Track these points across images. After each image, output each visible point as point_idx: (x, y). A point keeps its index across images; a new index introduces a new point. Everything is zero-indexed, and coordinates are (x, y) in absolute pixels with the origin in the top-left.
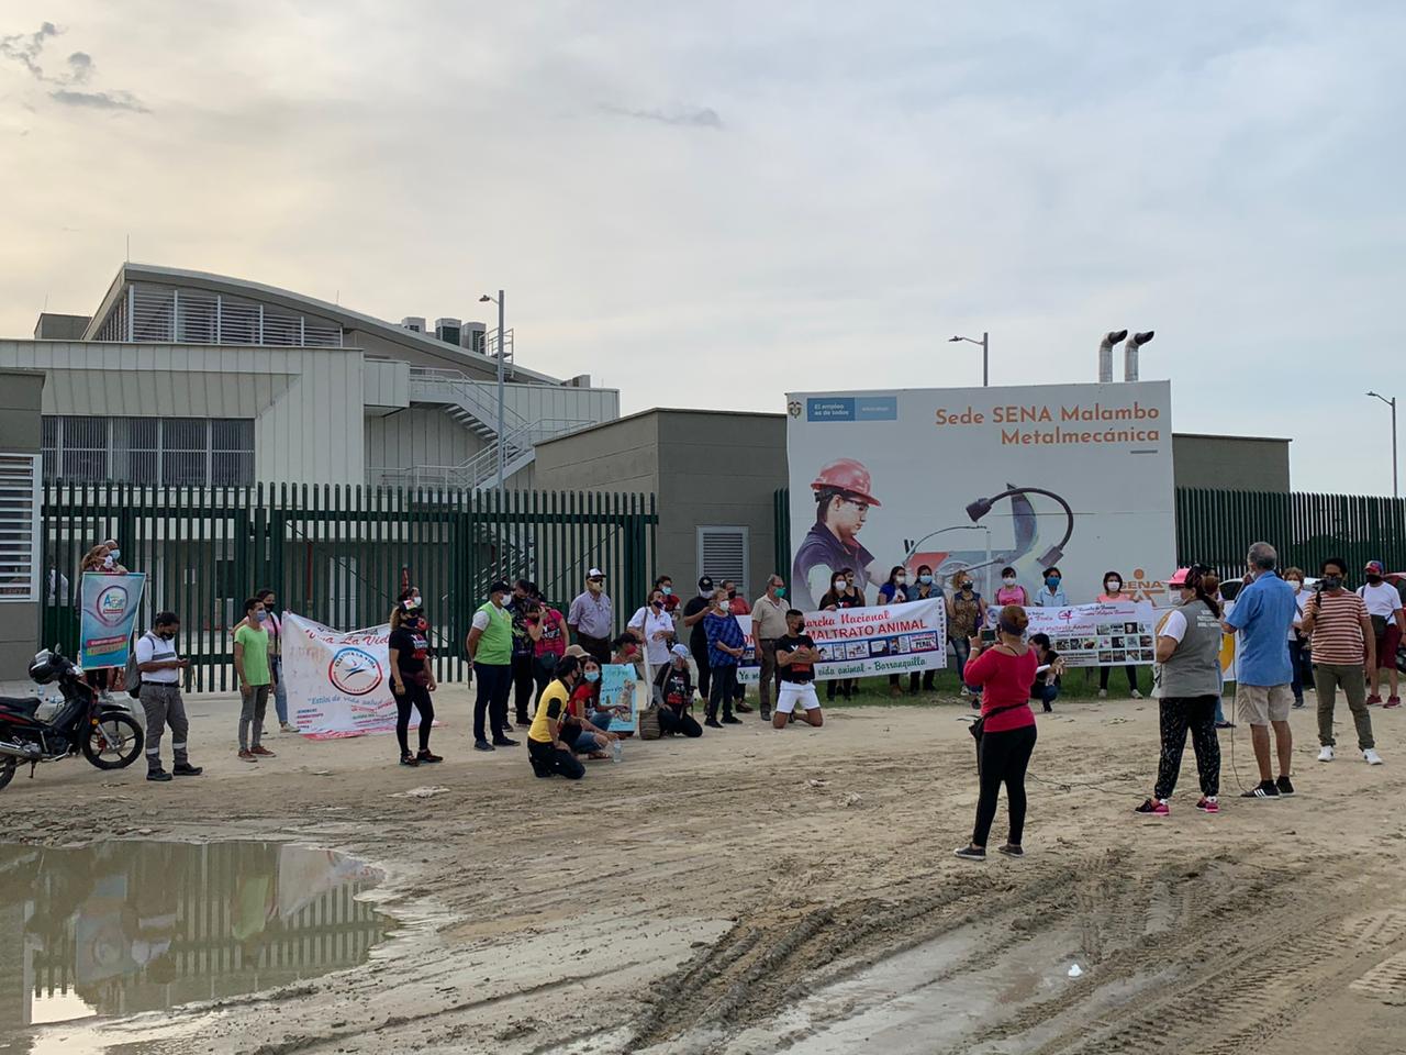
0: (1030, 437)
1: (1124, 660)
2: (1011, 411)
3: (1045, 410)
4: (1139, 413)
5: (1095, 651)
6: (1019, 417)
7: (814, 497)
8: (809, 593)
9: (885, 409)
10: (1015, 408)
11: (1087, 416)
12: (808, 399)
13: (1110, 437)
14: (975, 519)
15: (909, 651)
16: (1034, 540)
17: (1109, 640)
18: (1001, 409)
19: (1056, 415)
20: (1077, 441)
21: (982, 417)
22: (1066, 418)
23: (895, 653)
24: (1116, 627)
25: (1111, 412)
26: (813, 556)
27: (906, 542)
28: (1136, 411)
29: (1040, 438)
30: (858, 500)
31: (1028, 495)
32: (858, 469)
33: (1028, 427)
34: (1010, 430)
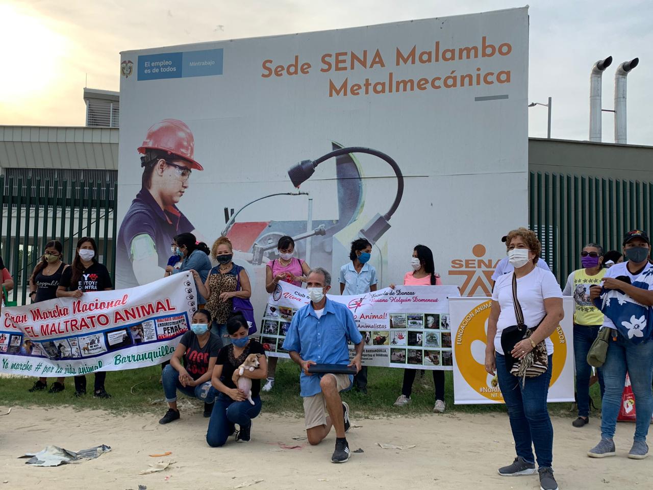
0: (360, 87)
1: (419, 361)
2: (341, 58)
3: (378, 54)
4: (487, 50)
5: (387, 347)
6: (348, 64)
7: (140, 162)
8: (131, 265)
9: (210, 63)
10: (345, 54)
11: (427, 58)
12: (139, 57)
13: (451, 82)
14: (297, 184)
15: (155, 338)
16: (359, 208)
17: (406, 335)
18: (330, 56)
19: (389, 58)
20: (412, 89)
21: (309, 66)
22: (401, 61)
23: (139, 342)
24: (414, 318)
25: (453, 51)
26: (136, 225)
27: (226, 210)
28: (484, 47)
29: (371, 88)
30: (181, 164)
31: (355, 156)
32: (183, 130)
33: (357, 75)
34: (338, 79)
